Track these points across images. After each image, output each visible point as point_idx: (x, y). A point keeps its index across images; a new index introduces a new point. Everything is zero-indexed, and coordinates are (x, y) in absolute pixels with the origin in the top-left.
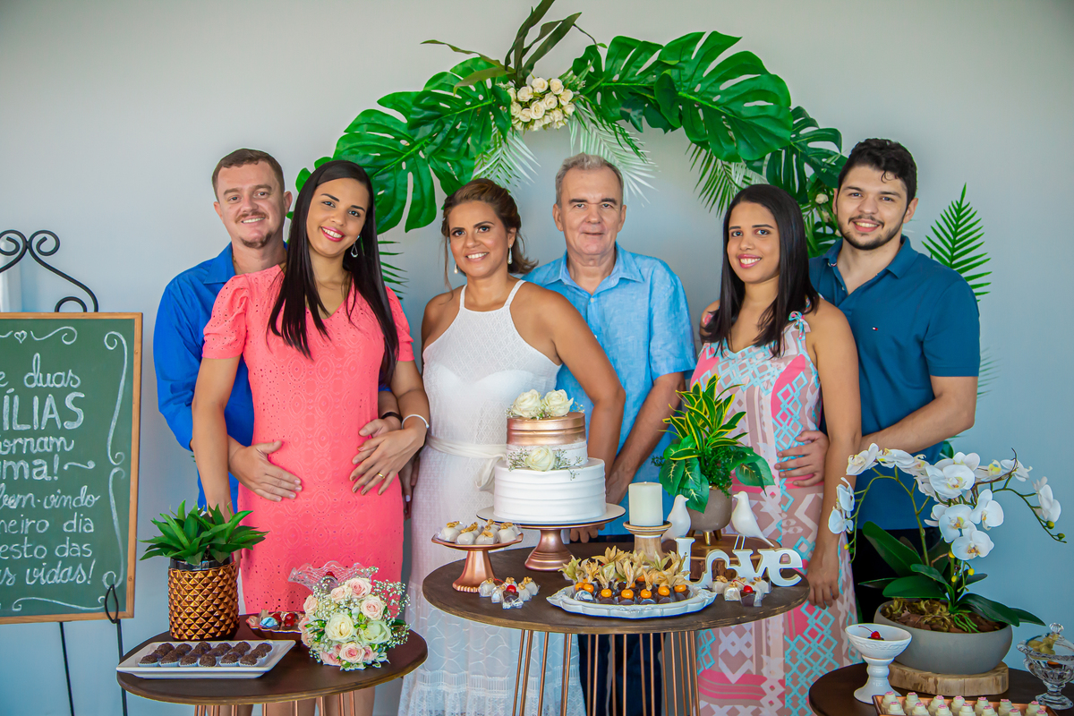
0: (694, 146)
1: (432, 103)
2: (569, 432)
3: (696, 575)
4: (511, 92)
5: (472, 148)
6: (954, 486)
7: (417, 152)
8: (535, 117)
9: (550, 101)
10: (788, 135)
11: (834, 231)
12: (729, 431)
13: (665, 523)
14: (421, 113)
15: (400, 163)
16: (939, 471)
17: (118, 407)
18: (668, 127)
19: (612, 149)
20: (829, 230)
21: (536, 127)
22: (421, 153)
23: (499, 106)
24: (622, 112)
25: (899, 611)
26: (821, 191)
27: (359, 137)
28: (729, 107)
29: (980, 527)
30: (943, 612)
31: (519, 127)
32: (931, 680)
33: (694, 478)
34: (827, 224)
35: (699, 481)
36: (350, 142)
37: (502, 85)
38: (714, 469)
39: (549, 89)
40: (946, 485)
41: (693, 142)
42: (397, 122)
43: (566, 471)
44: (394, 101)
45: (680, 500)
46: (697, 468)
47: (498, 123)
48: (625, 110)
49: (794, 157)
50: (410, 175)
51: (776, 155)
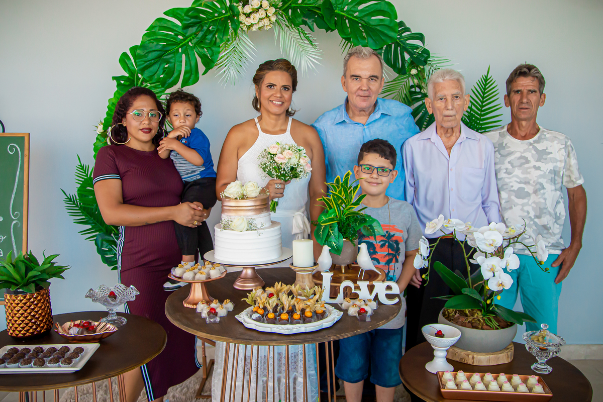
0: (344, 40)
1: (196, 14)
2: (257, 207)
3: (333, 295)
4: (240, 8)
5: (218, 40)
6: (490, 245)
7: (188, 42)
8: (253, 23)
9: (261, 14)
10: (395, 36)
11: (421, 90)
12: (356, 207)
13: (315, 264)
14: (190, 20)
15: (178, 49)
16: (481, 235)
17: (16, 187)
18: (328, 29)
19: (298, 42)
20: (418, 90)
21: (254, 29)
22: (190, 43)
23: (234, 16)
24: (303, 20)
25: (453, 313)
26: (414, 67)
27: (154, 34)
28: (363, 19)
29: (505, 270)
30: (479, 315)
31: (245, 29)
32: (471, 356)
33: (334, 235)
34: (417, 86)
35: (337, 237)
36: (149, 37)
37: (235, 4)
38: (347, 229)
39: (261, 6)
40: (486, 244)
41: (343, 38)
42: (176, 26)
43: (256, 231)
44: (173, 13)
45: (326, 249)
46: (336, 229)
47: (233, 26)
48: (305, 19)
49: (399, 48)
50: (184, 56)
51: (389, 47)
